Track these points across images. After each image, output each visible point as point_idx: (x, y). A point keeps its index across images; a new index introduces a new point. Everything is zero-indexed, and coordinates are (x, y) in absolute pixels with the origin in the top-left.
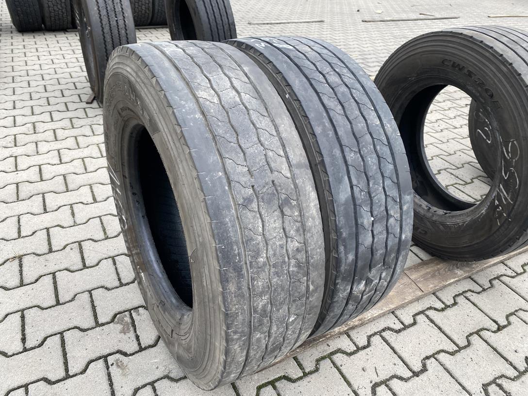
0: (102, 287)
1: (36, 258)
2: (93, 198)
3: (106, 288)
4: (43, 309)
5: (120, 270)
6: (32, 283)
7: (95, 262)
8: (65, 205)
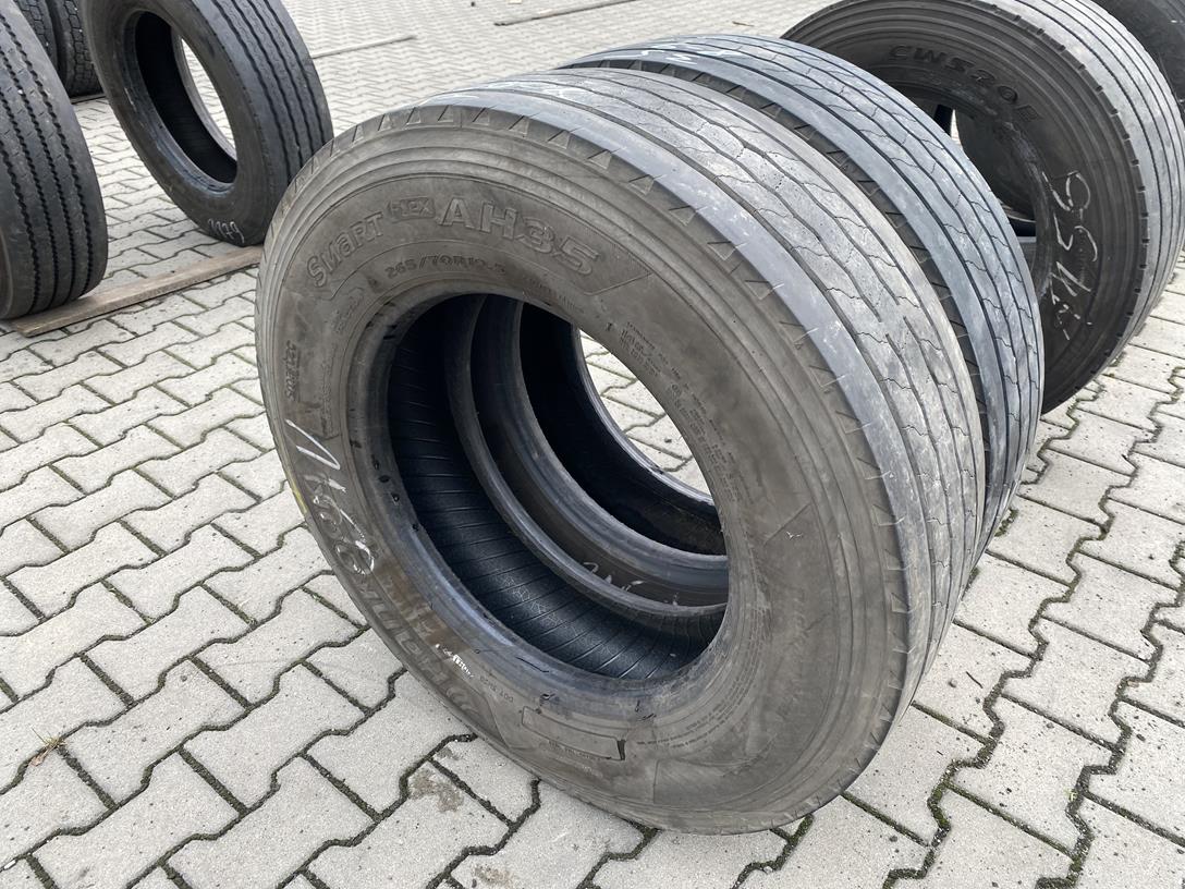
0: (327, 733)
1: (104, 731)
2: (150, 547)
3: (338, 733)
4: (214, 838)
5: (341, 682)
6: (138, 793)
7: (266, 687)
8: (85, 587)
